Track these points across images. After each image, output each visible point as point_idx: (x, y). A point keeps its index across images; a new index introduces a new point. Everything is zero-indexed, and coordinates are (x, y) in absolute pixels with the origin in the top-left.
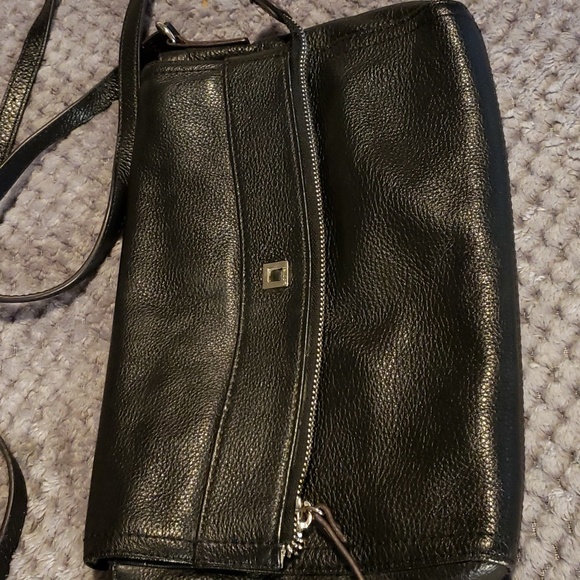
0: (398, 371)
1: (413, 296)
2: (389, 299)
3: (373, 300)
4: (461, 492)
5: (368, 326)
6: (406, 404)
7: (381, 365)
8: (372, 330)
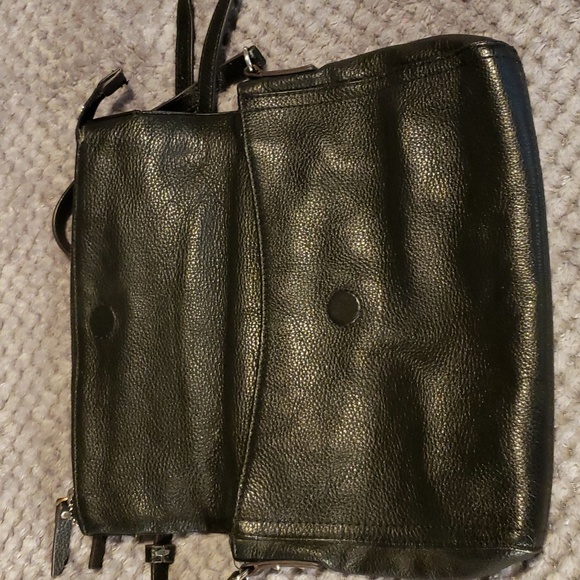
0: (449, 386)
1: (464, 321)
2: (445, 322)
3: (431, 321)
4: (496, 494)
5: (426, 344)
6: (454, 414)
7: (436, 380)
8: (429, 348)
